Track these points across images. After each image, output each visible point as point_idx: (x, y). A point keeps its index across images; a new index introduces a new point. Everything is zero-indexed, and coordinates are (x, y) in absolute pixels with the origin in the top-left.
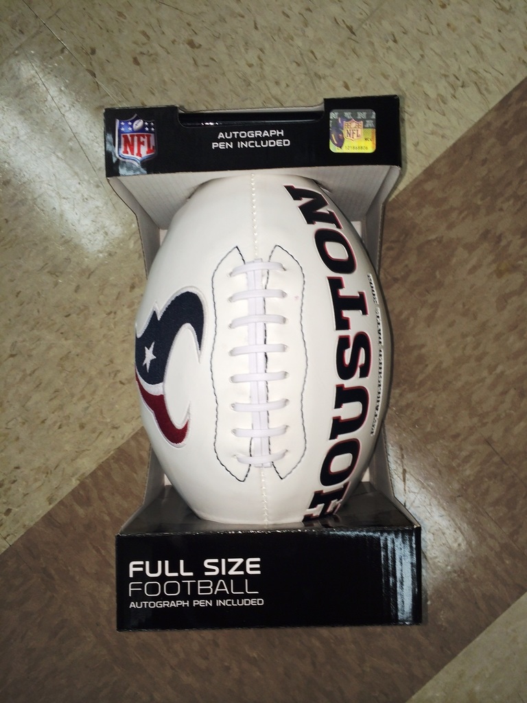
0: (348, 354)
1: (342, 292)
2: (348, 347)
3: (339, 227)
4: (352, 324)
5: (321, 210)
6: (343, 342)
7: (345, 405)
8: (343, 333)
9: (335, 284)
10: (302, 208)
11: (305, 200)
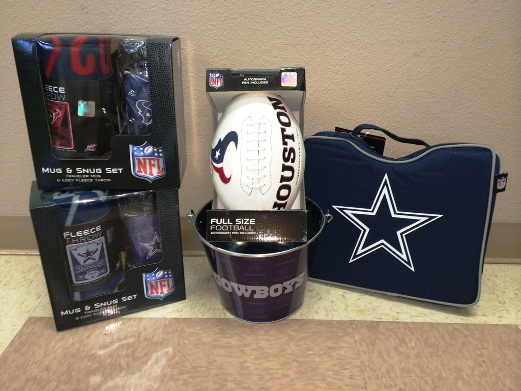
0: (287, 154)
1: (285, 133)
2: (287, 151)
3: (286, 111)
4: (288, 143)
5: (279, 105)
6: (285, 150)
7: (285, 171)
8: (285, 146)
9: (283, 130)
10: (273, 104)
11: (274, 102)
